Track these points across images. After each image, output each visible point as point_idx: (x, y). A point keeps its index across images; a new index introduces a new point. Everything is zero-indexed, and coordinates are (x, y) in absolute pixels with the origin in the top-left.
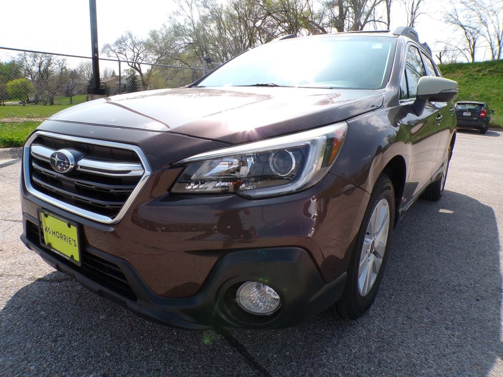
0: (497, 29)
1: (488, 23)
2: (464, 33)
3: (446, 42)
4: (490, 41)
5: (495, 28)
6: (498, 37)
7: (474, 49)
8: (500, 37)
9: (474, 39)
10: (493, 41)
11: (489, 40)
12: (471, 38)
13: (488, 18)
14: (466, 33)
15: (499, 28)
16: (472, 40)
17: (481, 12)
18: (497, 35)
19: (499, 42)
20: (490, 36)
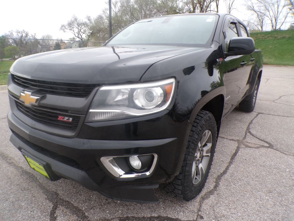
0: (274, 13)
1: (269, 10)
2: (257, 16)
5: (273, 12)
6: (275, 18)
7: (262, 24)
9: (262, 19)
11: (270, 18)
12: (261, 18)
13: (269, 7)
15: (275, 12)
16: (261, 20)
17: (266, 4)
19: (276, 20)
20: (271, 17)
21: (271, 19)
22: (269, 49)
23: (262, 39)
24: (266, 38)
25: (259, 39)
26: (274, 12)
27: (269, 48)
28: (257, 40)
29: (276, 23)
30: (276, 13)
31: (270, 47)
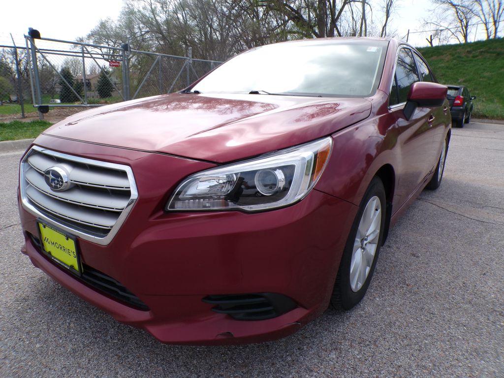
0: (492, 8)
3: (436, 23)
4: (485, 22)
5: (490, 5)
6: (494, 17)
7: (466, 30)
8: (496, 16)
9: (466, 18)
10: (487, 20)
11: (483, 19)
12: (463, 18)
14: (457, 12)
15: (494, 6)
16: (464, 21)
18: (492, 14)
19: (495, 22)
20: (484, 16)
21: (486, 20)
22: (485, 79)
23: (468, 57)
24: (477, 56)
25: (460, 57)
26: (492, 5)
27: (484, 77)
28: (454, 59)
29: (496, 29)
30: (497, 6)
31: (486, 74)
